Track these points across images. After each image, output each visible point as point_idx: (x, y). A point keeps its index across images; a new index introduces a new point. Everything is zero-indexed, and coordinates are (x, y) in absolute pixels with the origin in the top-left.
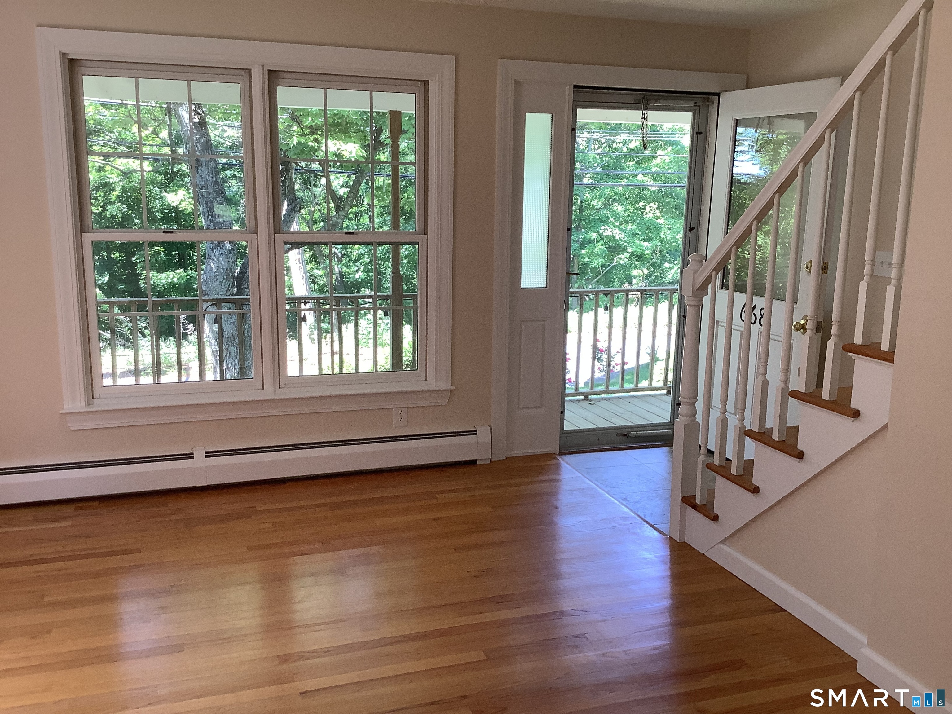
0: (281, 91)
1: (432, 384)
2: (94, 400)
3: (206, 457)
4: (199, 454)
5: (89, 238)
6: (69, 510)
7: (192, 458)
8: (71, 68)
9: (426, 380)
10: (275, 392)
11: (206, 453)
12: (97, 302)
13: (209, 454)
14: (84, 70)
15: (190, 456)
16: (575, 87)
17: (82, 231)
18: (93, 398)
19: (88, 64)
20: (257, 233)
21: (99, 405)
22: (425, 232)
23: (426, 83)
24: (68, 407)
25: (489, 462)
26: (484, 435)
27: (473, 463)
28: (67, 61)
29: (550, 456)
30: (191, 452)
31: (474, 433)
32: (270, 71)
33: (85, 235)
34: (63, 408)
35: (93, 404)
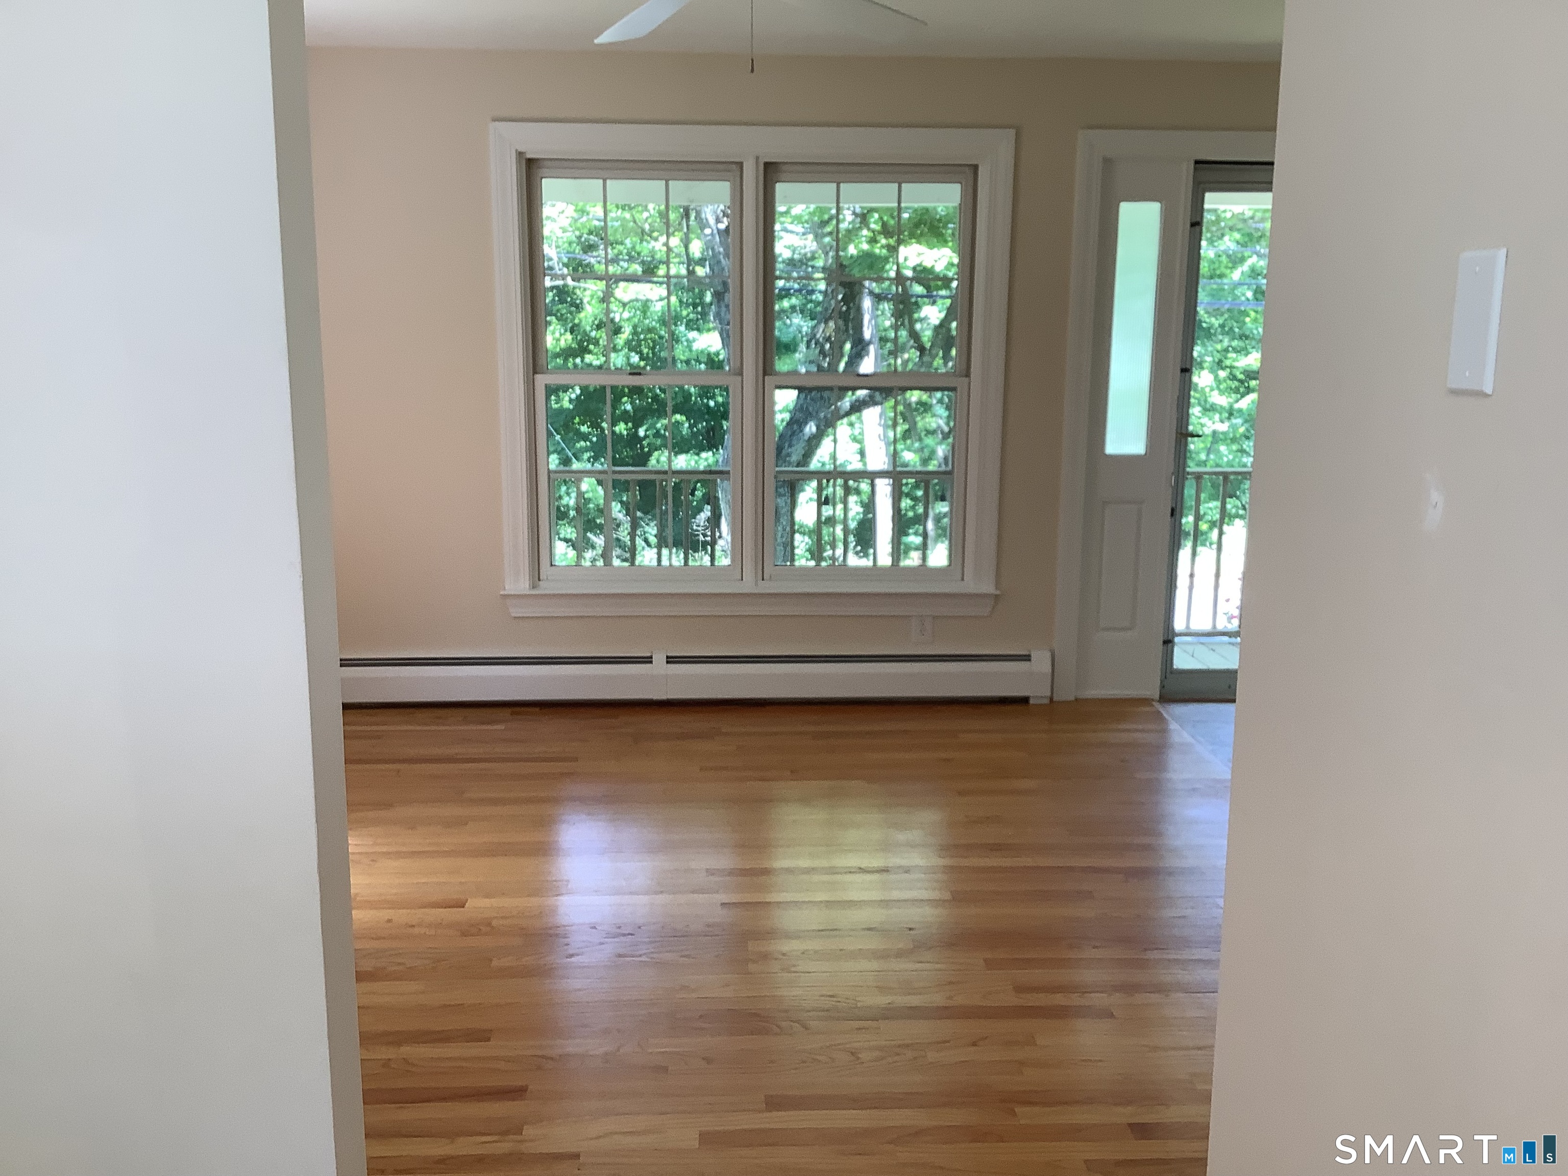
0: (781, 189)
1: (970, 585)
2: (541, 582)
3: (668, 662)
4: (659, 659)
5: (542, 380)
6: (506, 712)
7: (651, 662)
8: (529, 168)
9: (963, 579)
10: (756, 584)
11: (667, 657)
12: (549, 471)
13: (670, 660)
14: (544, 171)
15: (648, 660)
16: (1197, 162)
17: (535, 372)
18: (539, 580)
19: (549, 163)
20: (741, 374)
21: (546, 588)
22: (968, 375)
23: (975, 168)
24: (511, 587)
25: (1046, 701)
26: (1041, 662)
27: (1025, 700)
28: (524, 162)
29: (1146, 701)
30: (649, 655)
31: (1027, 658)
32: (767, 165)
33: (538, 377)
34: (504, 589)
35: (539, 585)
